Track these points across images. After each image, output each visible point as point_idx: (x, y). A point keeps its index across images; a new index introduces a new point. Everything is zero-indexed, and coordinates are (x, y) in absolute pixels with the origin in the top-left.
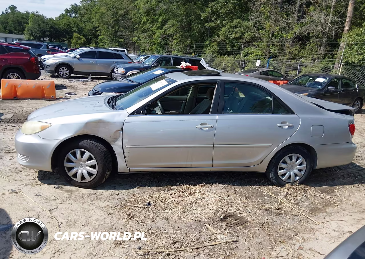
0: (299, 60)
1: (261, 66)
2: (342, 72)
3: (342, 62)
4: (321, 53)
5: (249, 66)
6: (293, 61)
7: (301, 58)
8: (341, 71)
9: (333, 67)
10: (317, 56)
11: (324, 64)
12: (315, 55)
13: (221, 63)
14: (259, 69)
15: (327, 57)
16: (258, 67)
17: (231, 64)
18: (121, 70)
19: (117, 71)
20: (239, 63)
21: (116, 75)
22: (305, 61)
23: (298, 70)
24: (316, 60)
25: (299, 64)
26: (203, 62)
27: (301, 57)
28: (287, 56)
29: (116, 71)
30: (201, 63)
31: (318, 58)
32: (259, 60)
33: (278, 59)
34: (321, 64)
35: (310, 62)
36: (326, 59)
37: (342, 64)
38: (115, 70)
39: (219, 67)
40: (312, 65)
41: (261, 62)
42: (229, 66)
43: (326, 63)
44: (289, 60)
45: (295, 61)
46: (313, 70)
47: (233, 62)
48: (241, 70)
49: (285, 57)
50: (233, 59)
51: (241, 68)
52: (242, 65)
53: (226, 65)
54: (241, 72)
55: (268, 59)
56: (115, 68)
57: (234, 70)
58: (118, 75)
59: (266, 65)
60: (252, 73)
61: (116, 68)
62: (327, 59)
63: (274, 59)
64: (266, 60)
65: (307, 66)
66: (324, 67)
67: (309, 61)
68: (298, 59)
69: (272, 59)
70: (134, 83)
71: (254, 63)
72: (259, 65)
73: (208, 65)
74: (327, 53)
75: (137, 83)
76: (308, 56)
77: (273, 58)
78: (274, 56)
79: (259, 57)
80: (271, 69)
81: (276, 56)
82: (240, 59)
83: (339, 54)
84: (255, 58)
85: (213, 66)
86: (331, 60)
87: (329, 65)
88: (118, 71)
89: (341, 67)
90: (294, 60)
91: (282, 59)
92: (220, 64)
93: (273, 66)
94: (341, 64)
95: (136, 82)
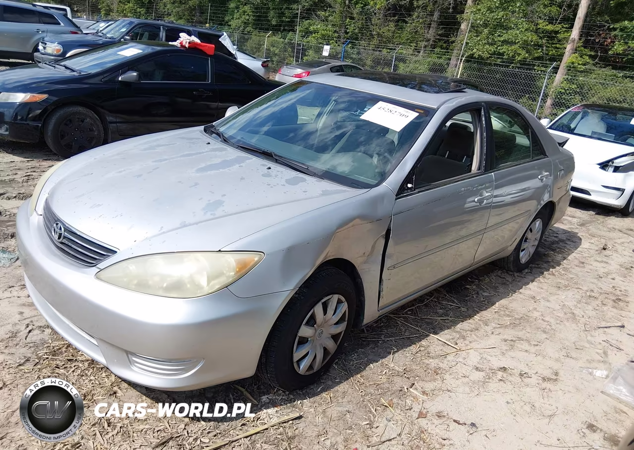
0: (395, 49)
1: (332, 56)
2: (462, 74)
3: (462, 56)
4: (430, 39)
5: (311, 55)
6: (385, 51)
7: (397, 46)
8: (461, 71)
9: (448, 64)
10: (423, 44)
11: (434, 59)
12: (420, 41)
13: (261, 45)
14: (328, 60)
15: (439, 47)
16: (325, 57)
17: (278, 50)
18: (53, 48)
19: (45, 48)
20: (293, 48)
21: (42, 57)
22: (405, 52)
23: (392, 68)
24: (422, 51)
25: (394, 58)
26: (225, 40)
27: (397, 44)
28: (375, 41)
29: (43, 48)
30: (223, 42)
31: (425, 47)
32: (327, 45)
33: (360, 46)
34: (430, 59)
35: (412, 55)
36: (437, 50)
37: (464, 58)
38: (40, 47)
39: (257, 54)
40: (414, 58)
41: (330, 49)
42: (276, 52)
43: (438, 57)
44: (377, 48)
45: (388, 50)
46: (416, 69)
47: (283, 45)
48: (297, 61)
49: (371, 43)
50: (282, 40)
51: (297, 57)
52: (298, 53)
53: (269, 50)
54: (297, 64)
55: (343, 44)
56: (40, 43)
57: (285, 60)
58: (47, 58)
59: (339, 56)
60: (317, 68)
61: (42, 42)
62: (439, 50)
63: (354, 44)
64: (339, 45)
65: (407, 61)
66: (434, 64)
67: (411, 51)
68: (393, 46)
69: (350, 45)
70: (75, 73)
71: (319, 50)
72: (328, 55)
73: (235, 47)
74: (438, 39)
75: (82, 73)
76: (409, 42)
77: (352, 42)
78: (353, 40)
79: (327, 39)
80: (348, 62)
81: (357, 39)
82: (295, 40)
83: (459, 42)
84: (320, 41)
85: (246, 50)
86: (446, 52)
87: (441, 61)
88: (47, 48)
89: (462, 64)
90: (387, 48)
91: (366, 45)
92: (259, 48)
93: (351, 58)
94: (461, 59)
95: (78, 72)
